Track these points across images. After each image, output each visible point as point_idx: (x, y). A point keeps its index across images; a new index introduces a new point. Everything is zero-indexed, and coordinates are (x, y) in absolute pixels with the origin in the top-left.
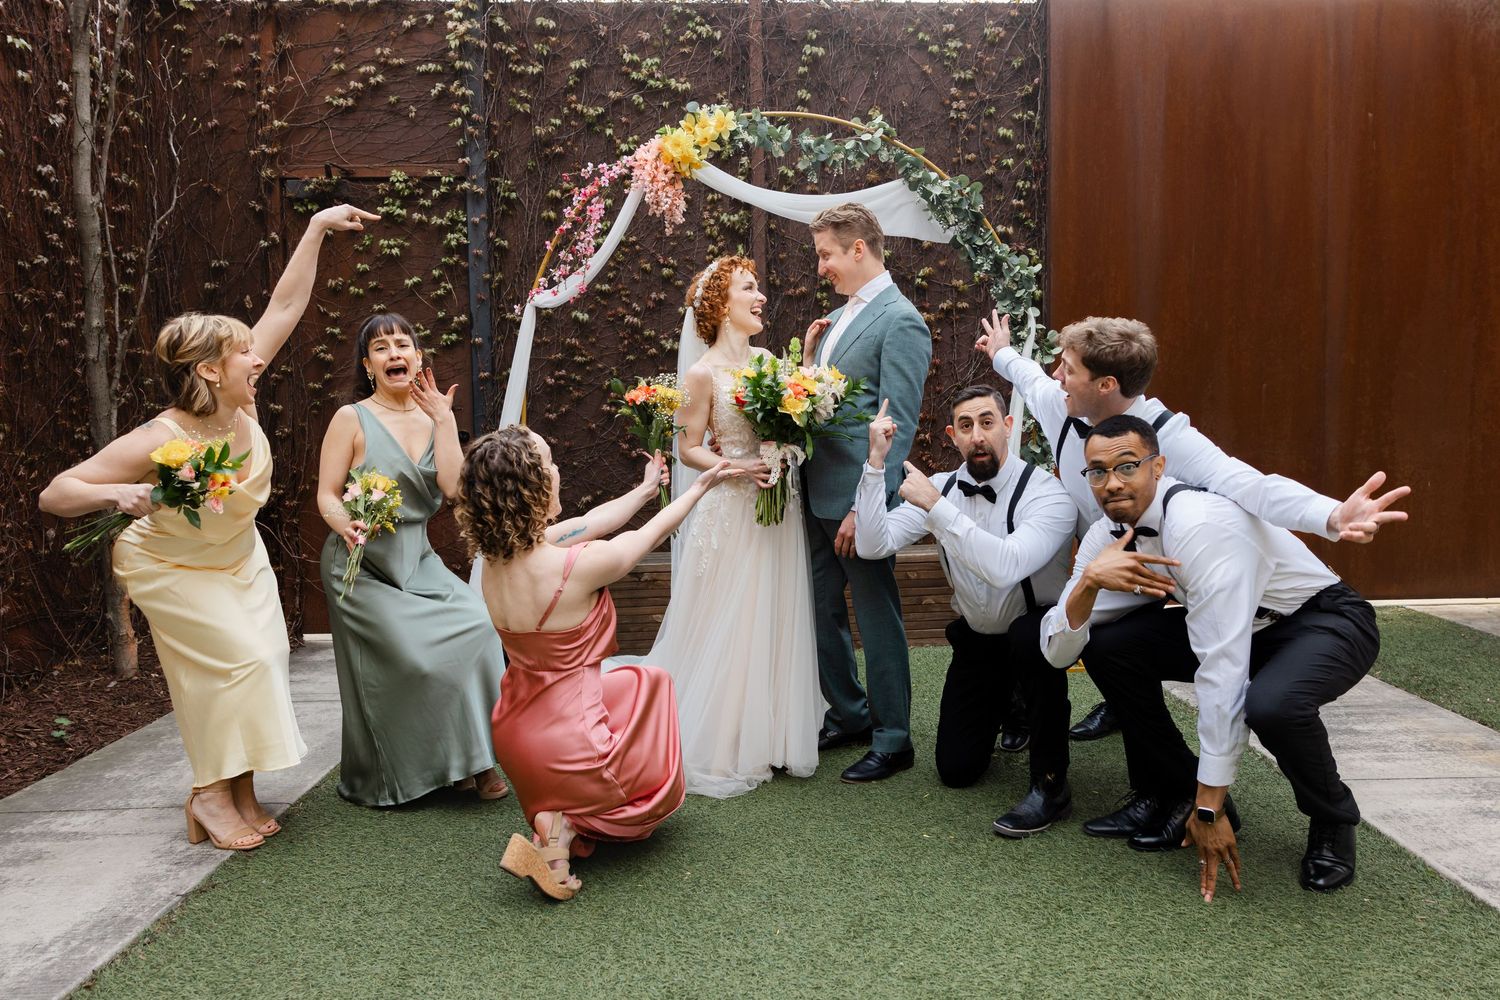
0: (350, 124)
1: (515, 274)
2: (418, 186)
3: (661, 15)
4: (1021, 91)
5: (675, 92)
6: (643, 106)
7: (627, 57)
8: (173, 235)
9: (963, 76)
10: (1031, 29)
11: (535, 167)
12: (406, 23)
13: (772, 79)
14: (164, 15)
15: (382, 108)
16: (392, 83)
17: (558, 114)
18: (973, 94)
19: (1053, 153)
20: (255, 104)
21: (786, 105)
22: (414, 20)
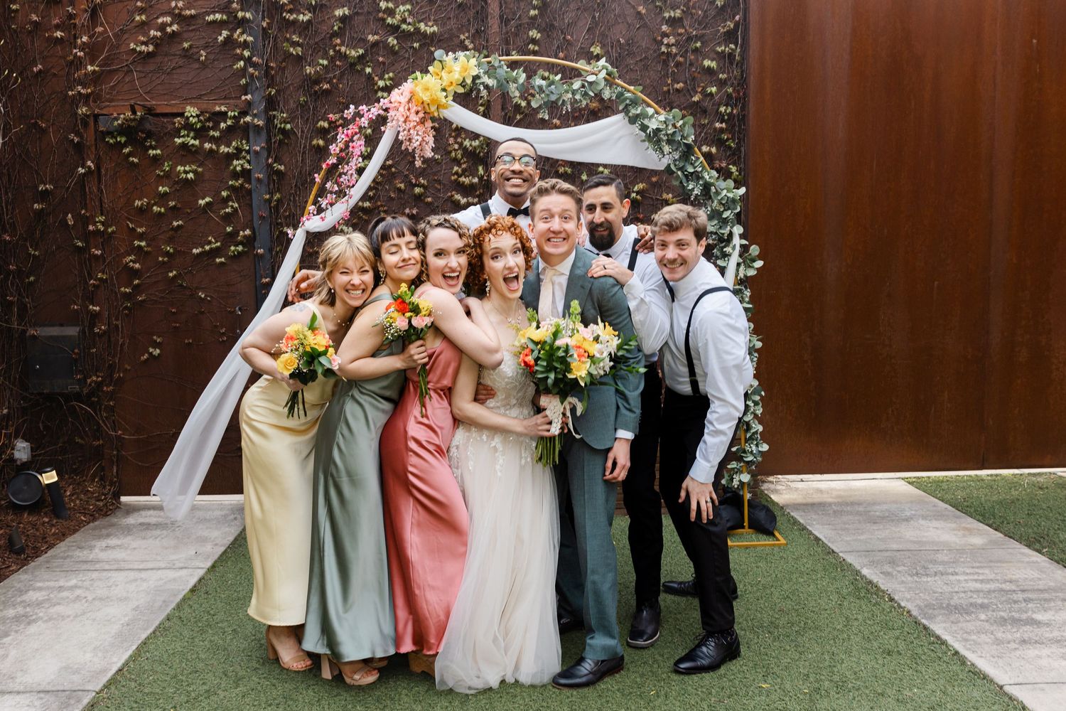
0: (152, 67)
1: (290, 194)
2: (208, 120)
4: (723, 27)
5: (425, 35)
6: (397, 48)
7: (383, 5)
8: (7, 164)
9: (673, 16)
11: (306, 102)
13: (507, 22)
15: (178, 53)
16: (186, 31)
17: (325, 56)
18: (681, 31)
19: (751, 82)
20: (72, 52)
21: (519, 44)
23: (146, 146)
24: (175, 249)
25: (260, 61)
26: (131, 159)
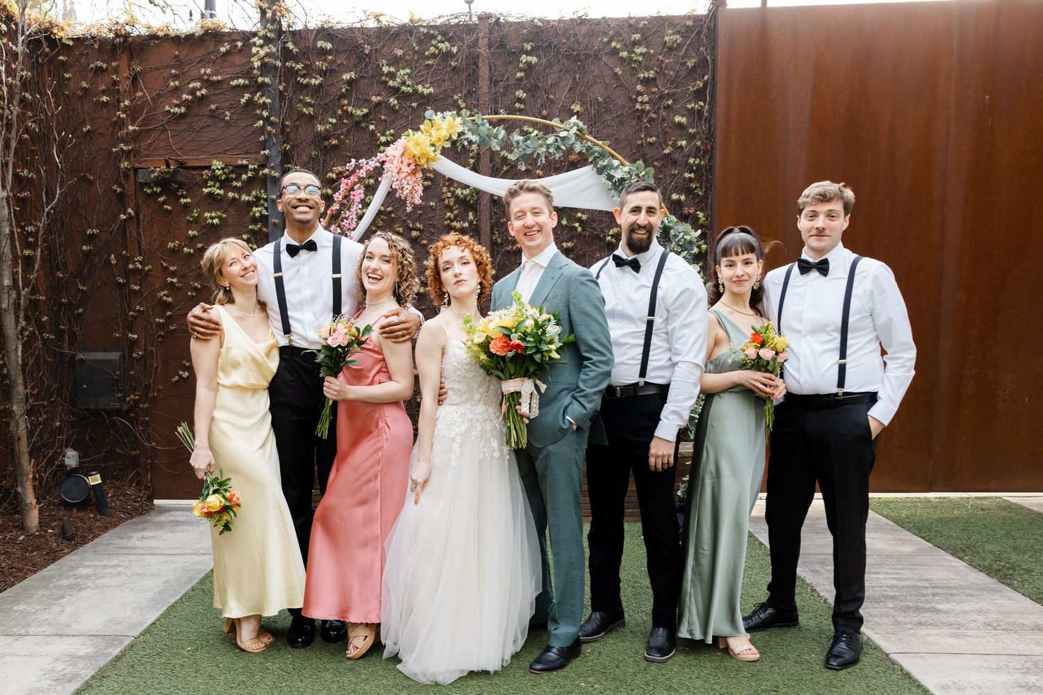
0: (183, 126)
2: (232, 172)
3: (411, 36)
4: (693, 87)
5: (422, 95)
6: (397, 107)
7: (385, 69)
8: (60, 212)
9: (647, 76)
10: (702, 36)
11: (317, 156)
12: (223, 49)
13: (496, 83)
14: (52, 50)
15: (206, 113)
16: (214, 94)
17: (334, 115)
18: (655, 90)
19: (718, 136)
20: (116, 113)
21: (506, 102)
22: (228, 47)
23: (177, 195)
24: (202, 285)
25: (277, 120)
26: (165, 207)
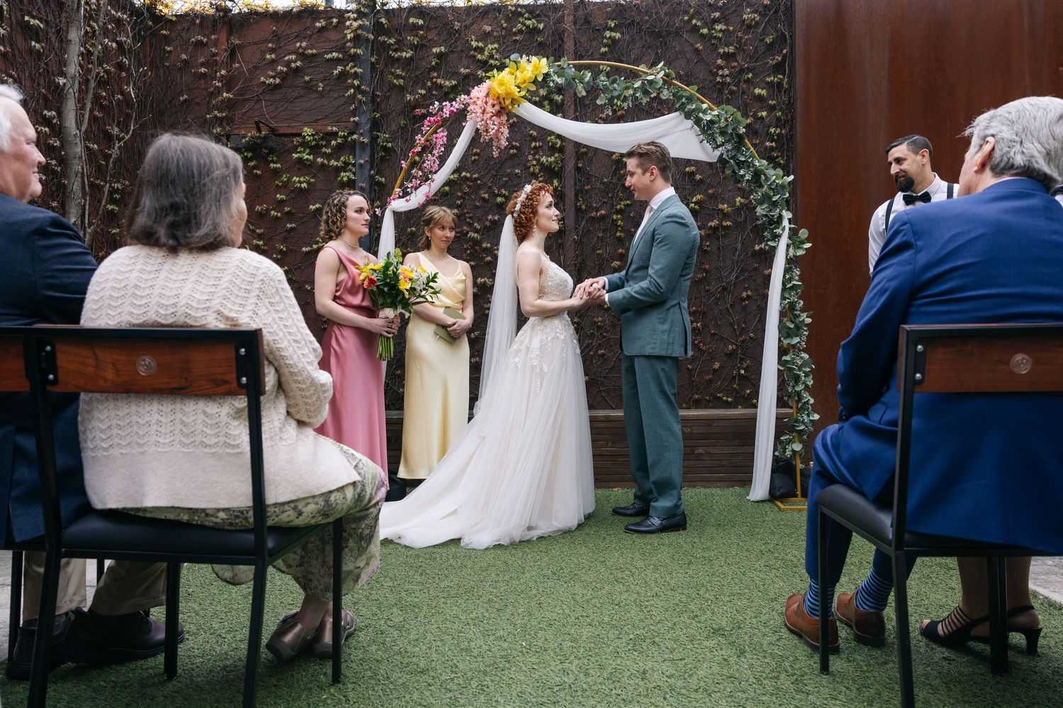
0: (277, 97)
2: (322, 139)
3: (500, 14)
4: (773, 60)
7: (474, 44)
9: (727, 51)
10: (780, 14)
11: (406, 125)
12: (318, 24)
14: (155, 24)
15: (300, 85)
16: (308, 67)
17: (423, 86)
18: (735, 64)
19: (798, 106)
20: (212, 84)
22: (324, 23)
23: (268, 160)
24: (288, 248)
25: (368, 89)
26: (255, 171)
